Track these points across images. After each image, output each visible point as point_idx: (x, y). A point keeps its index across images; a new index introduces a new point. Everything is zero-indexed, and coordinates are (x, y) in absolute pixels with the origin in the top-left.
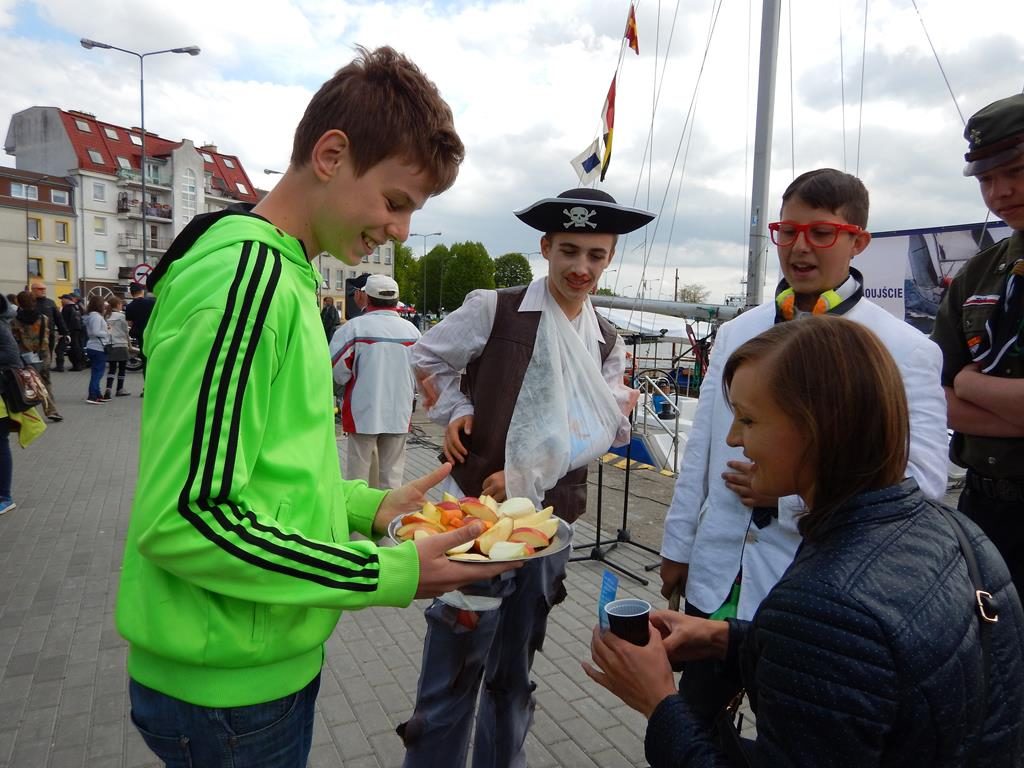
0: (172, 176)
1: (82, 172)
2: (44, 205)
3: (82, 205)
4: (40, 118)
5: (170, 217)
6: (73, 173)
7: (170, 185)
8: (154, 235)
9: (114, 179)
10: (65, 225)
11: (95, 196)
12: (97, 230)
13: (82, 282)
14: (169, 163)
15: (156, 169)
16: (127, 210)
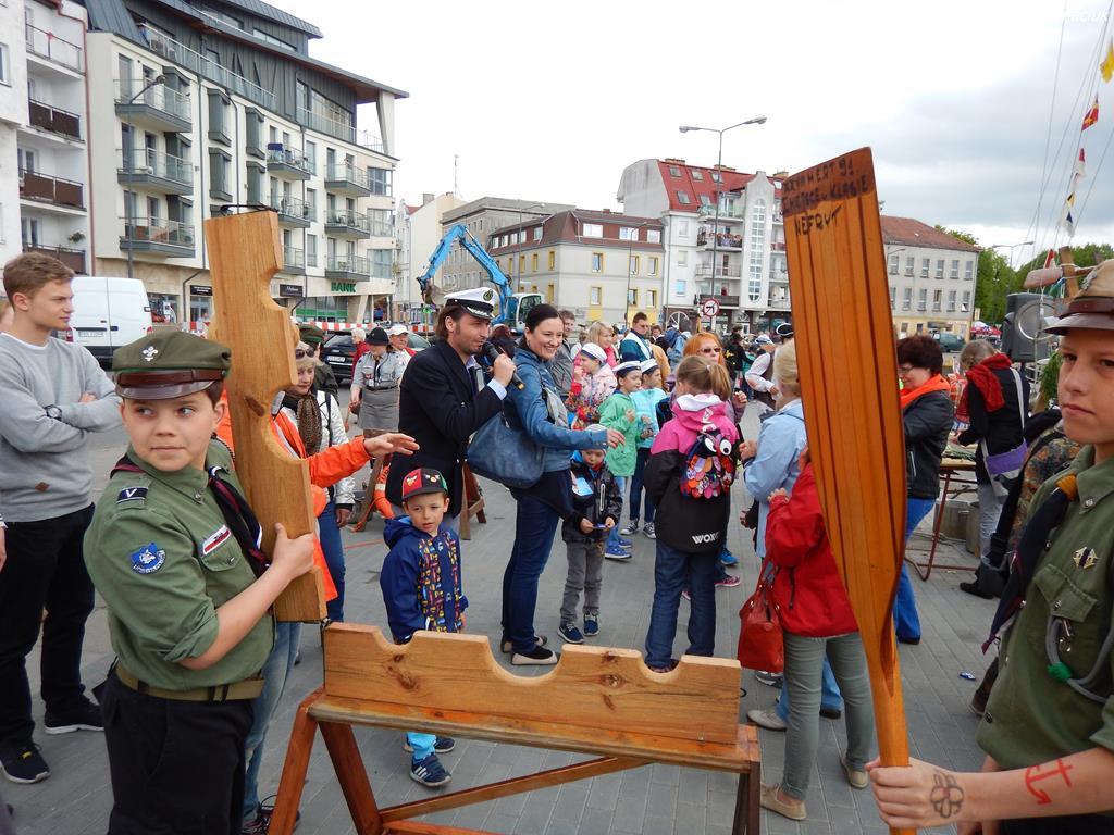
0: (745, 208)
1: (671, 213)
2: (642, 244)
3: (670, 241)
4: (643, 169)
5: (740, 246)
6: (665, 215)
7: (742, 216)
8: (725, 264)
9: (696, 215)
10: (656, 259)
11: (681, 233)
12: (679, 263)
13: (665, 309)
14: (743, 195)
15: (731, 202)
16: (705, 243)
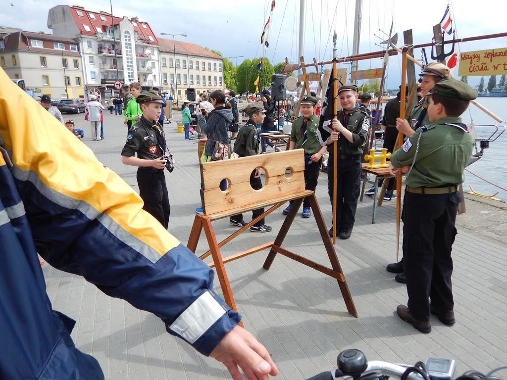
0: (120, 35)
1: (82, 36)
2: (68, 52)
3: (83, 51)
4: (61, 11)
5: (121, 54)
6: (78, 36)
7: (120, 39)
8: (114, 63)
9: (95, 38)
10: (77, 61)
11: (88, 47)
12: (90, 62)
13: (86, 86)
14: (118, 28)
15: (113, 32)
16: (102, 52)
